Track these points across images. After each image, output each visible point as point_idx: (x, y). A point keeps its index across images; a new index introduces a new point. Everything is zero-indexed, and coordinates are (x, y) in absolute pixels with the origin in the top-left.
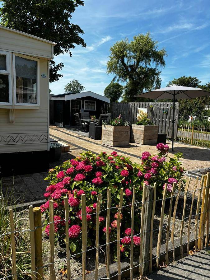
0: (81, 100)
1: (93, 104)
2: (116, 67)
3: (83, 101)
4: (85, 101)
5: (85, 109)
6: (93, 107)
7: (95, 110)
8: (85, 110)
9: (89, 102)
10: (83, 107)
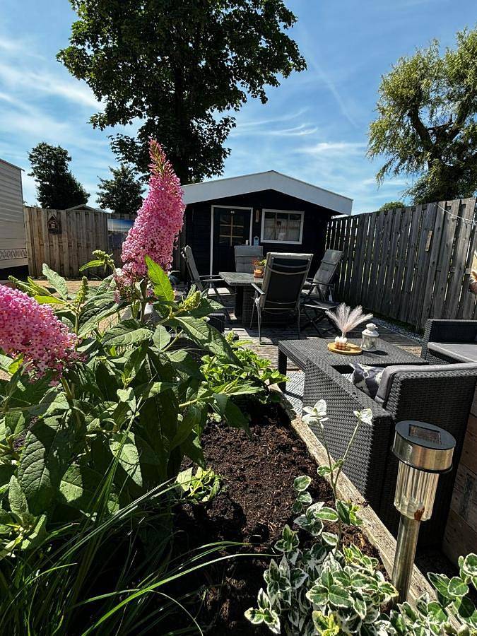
0: (252, 209)
1: (292, 223)
2: (394, 138)
3: (258, 212)
4: (264, 211)
5: (262, 238)
6: (292, 233)
7: (300, 243)
8: (261, 242)
9: (279, 214)
10: (257, 232)
